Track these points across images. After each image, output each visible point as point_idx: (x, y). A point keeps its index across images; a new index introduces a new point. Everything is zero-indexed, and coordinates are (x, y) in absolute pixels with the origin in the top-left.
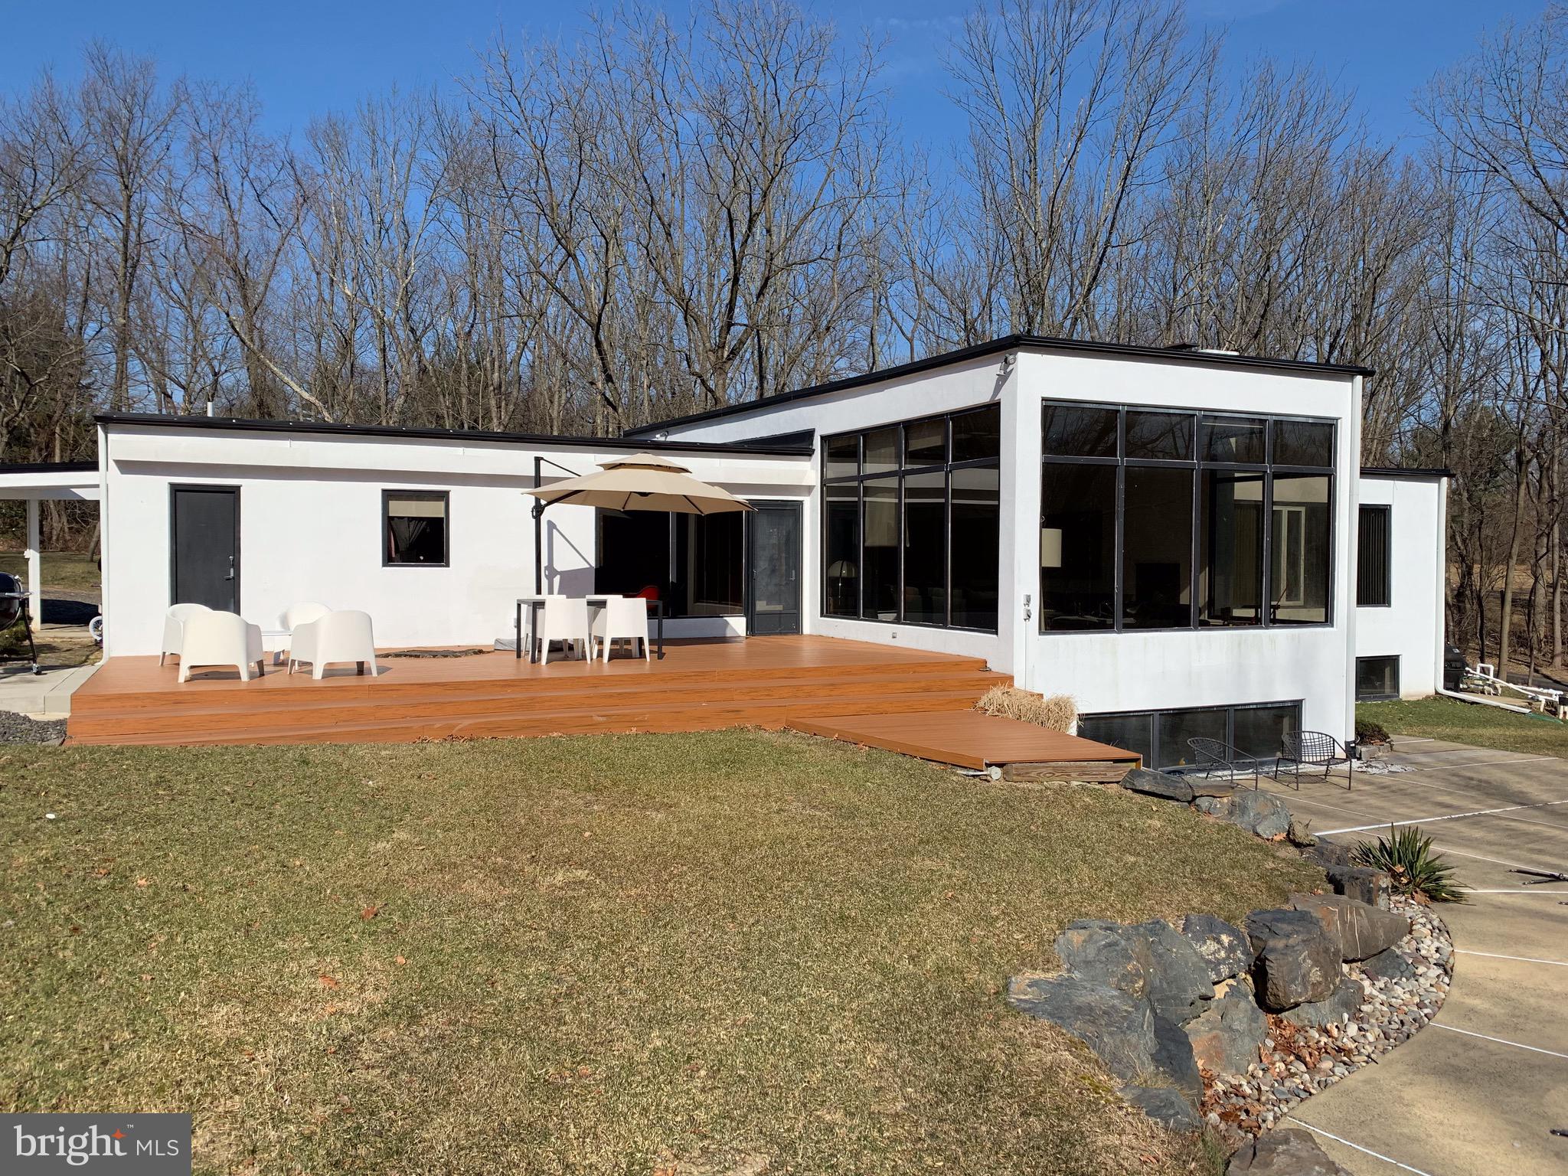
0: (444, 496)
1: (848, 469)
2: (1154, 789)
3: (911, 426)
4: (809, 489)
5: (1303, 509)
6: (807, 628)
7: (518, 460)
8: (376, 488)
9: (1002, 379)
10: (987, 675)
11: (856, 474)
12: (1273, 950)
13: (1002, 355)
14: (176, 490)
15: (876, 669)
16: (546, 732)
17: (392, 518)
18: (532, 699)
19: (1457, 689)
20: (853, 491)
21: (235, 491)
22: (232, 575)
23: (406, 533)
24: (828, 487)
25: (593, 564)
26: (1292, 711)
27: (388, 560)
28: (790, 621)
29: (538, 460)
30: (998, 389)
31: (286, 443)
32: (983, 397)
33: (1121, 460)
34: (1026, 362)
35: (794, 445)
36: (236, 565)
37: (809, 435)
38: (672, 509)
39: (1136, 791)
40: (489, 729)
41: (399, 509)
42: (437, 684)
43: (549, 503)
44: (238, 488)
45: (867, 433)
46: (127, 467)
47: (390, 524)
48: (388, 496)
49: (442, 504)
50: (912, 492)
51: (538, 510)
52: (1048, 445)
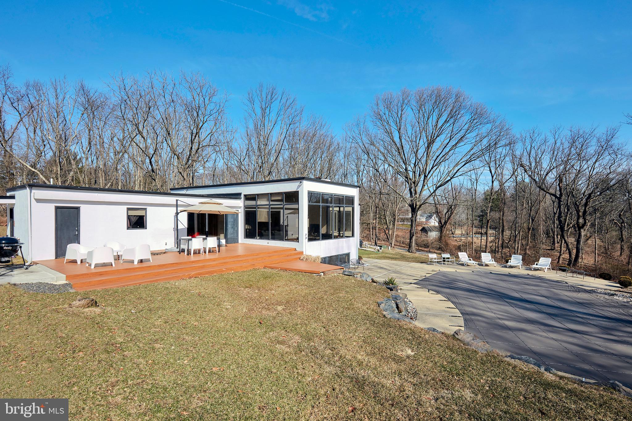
0: (146, 209)
1: (252, 203)
2: (348, 274)
3: (272, 194)
4: (240, 207)
5: (337, 212)
6: (240, 242)
7: (171, 200)
8: (125, 208)
9: (299, 186)
10: (297, 252)
11: (255, 204)
12: (398, 303)
13: (300, 181)
14: (57, 208)
15: (275, 252)
16: (212, 274)
17: (129, 216)
18: (204, 265)
19: (361, 247)
20: (255, 208)
21: (78, 209)
22: (77, 234)
23: (134, 220)
24: (246, 207)
25: (186, 227)
26: (348, 255)
27: (128, 228)
28: (236, 240)
29: (177, 200)
30: (298, 188)
31: (96, 194)
32: (294, 189)
33: (321, 204)
34: (305, 182)
35: (236, 196)
36: (79, 231)
37: (240, 194)
38: (207, 213)
39: (344, 275)
40: (199, 274)
41: (132, 213)
42: (175, 263)
43: (181, 212)
44: (79, 207)
45: (258, 195)
46: (38, 201)
47: (129, 217)
48: (129, 209)
49: (144, 212)
50: (272, 208)
51: (177, 214)
52: (309, 201)
